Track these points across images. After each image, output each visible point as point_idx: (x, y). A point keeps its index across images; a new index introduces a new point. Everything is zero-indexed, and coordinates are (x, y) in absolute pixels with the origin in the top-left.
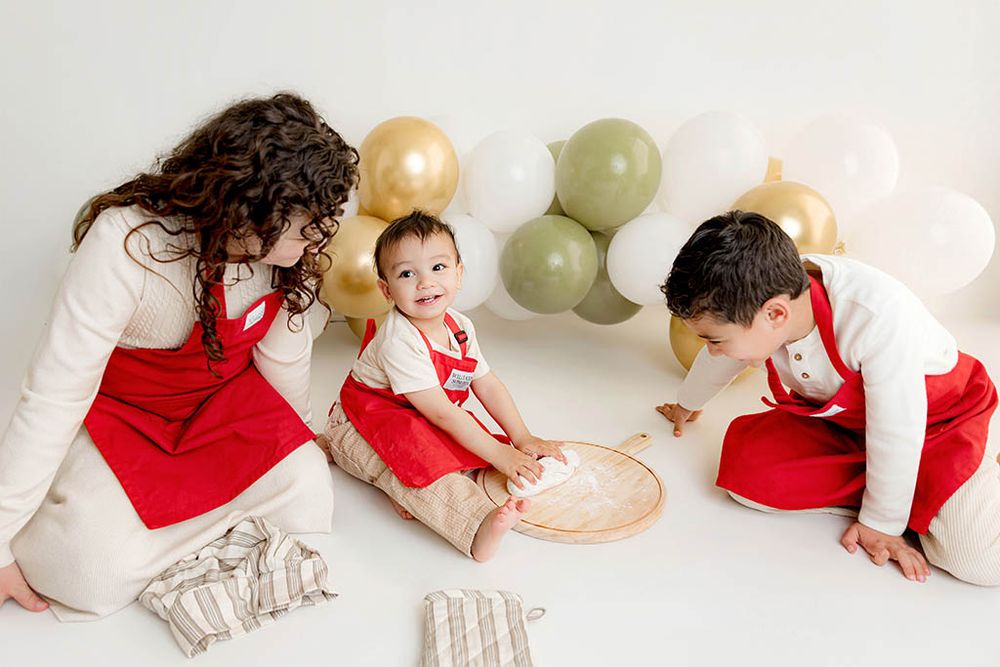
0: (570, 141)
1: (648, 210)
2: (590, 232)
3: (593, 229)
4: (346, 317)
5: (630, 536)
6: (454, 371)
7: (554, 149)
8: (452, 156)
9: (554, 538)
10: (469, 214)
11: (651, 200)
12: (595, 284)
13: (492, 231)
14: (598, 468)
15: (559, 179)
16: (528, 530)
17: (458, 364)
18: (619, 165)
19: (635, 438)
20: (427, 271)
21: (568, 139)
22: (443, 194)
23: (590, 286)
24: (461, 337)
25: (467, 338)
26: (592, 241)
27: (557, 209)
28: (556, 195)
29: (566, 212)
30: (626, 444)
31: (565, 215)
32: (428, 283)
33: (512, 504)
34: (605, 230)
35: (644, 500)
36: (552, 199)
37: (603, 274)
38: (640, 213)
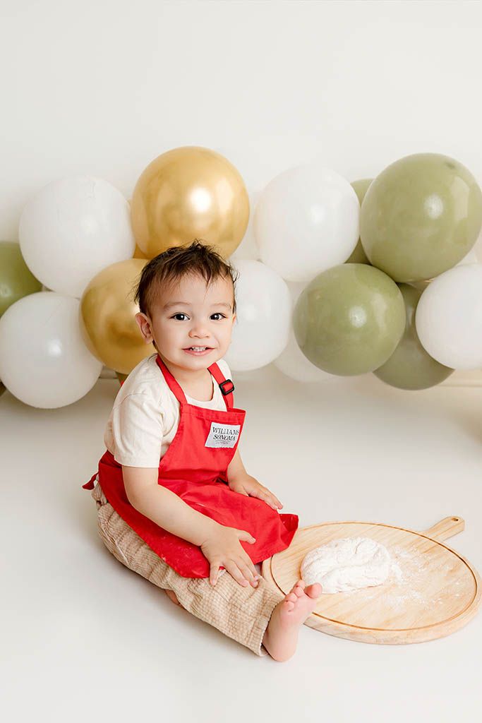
0: (377, 179)
1: (465, 260)
2: (398, 284)
3: (401, 281)
4: (117, 373)
5: (442, 637)
6: (214, 425)
7: (359, 188)
8: (243, 194)
9: (353, 636)
10: (259, 260)
11: (470, 249)
12: (402, 342)
13: (285, 281)
14: (403, 555)
15: (365, 221)
16: (322, 625)
17: (217, 417)
18: (435, 207)
19: (445, 521)
20: (204, 319)
21: (375, 178)
22: (232, 236)
23: (395, 347)
24: (227, 388)
25: (233, 388)
26: (400, 295)
27: (360, 257)
28: (360, 240)
29: (371, 262)
30: (435, 528)
31: (370, 264)
32: (203, 332)
33: (300, 591)
34: (413, 283)
35: (458, 595)
36: (355, 245)
37: (411, 333)
38: (455, 265)
